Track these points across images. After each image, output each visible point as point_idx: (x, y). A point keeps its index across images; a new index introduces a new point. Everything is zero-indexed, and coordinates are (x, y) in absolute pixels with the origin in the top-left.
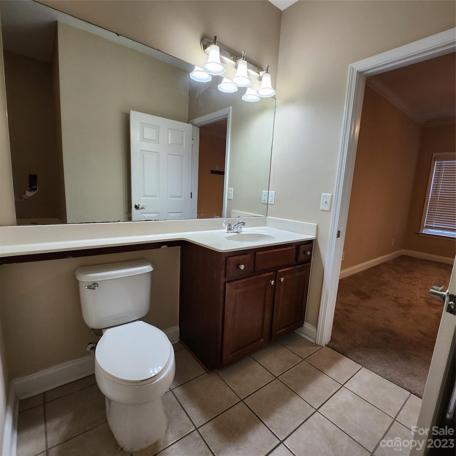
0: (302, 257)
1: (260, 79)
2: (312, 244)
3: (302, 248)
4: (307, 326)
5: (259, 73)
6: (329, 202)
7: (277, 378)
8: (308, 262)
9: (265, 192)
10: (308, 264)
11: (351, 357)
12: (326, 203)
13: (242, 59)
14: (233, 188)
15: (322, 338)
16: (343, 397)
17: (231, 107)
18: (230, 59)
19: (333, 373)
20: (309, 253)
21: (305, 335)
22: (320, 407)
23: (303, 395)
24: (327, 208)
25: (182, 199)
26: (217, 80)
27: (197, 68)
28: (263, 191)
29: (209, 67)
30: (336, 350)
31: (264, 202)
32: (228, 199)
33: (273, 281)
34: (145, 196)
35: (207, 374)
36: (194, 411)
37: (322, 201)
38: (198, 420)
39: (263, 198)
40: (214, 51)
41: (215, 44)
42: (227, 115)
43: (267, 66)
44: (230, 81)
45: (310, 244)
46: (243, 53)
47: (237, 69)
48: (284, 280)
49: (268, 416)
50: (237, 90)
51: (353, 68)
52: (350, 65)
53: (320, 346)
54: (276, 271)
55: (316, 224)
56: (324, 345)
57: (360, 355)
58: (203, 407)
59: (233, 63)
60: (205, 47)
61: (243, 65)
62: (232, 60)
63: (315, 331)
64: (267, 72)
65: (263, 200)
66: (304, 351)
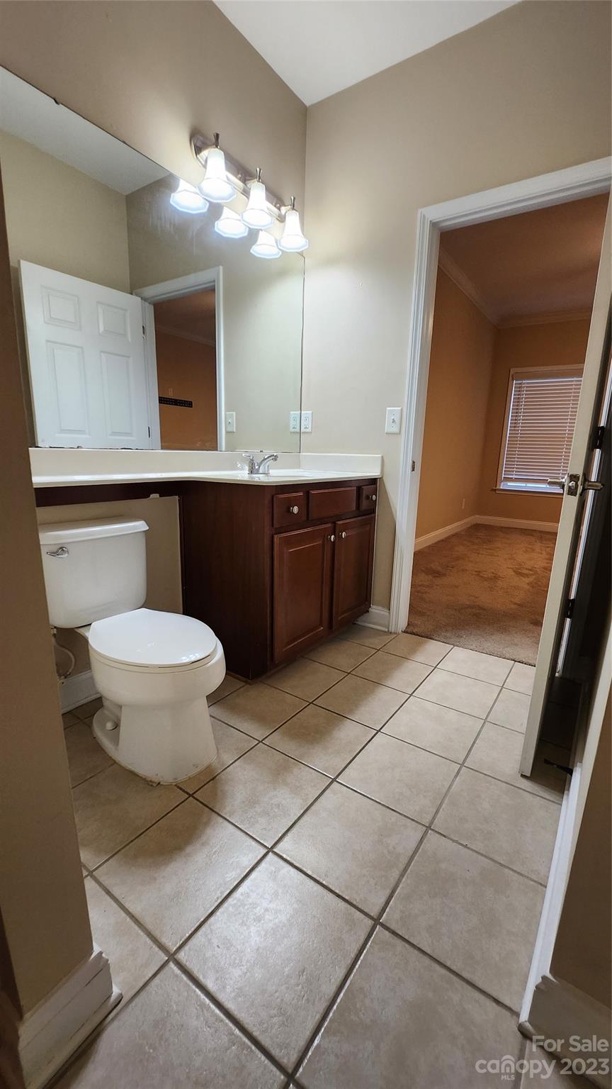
0: (365, 504)
1: (282, 219)
2: (376, 486)
3: (366, 490)
4: (375, 610)
5: (279, 209)
6: (397, 421)
7: (349, 673)
8: (371, 514)
9: (295, 414)
10: (373, 515)
11: (436, 638)
12: (394, 421)
13: (255, 180)
14: (234, 413)
15: (397, 624)
16: (438, 677)
17: (221, 268)
18: (236, 177)
19: (420, 657)
20: (373, 498)
21: (374, 624)
22: (413, 692)
23: (389, 683)
24: (395, 429)
25: (132, 438)
26: (215, 210)
27: (183, 185)
28: (292, 412)
29: (208, 187)
30: (417, 635)
31: (293, 430)
32: (227, 432)
33: (333, 537)
34: (63, 431)
35: (248, 686)
36: (248, 726)
37: (388, 419)
38: (259, 733)
39: (292, 423)
40: (215, 159)
41: (217, 147)
42: (214, 281)
43: (292, 198)
44: (239, 218)
45: (373, 481)
46: (258, 169)
47: (248, 198)
48: (346, 537)
49: (351, 711)
50: (246, 234)
51: (424, 216)
52: (420, 211)
53: (395, 633)
54: (334, 523)
55: (380, 455)
56: (400, 631)
57: (448, 634)
58: (261, 719)
59: (241, 184)
60: (198, 150)
61: (258, 191)
62: (240, 179)
63: (387, 614)
64: (293, 209)
65: (291, 426)
66: (376, 642)
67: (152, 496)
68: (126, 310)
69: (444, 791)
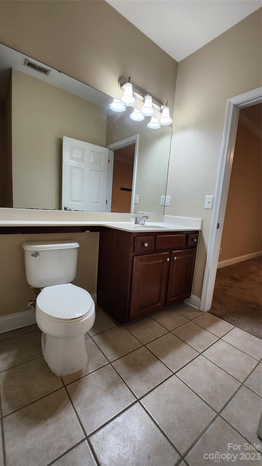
0: (190, 243)
1: (161, 111)
2: (198, 234)
3: (191, 236)
4: (194, 297)
5: (160, 107)
6: (211, 202)
7: (170, 331)
8: (194, 248)
9: (163, 197)
10: (195, 249)
11: (226, 320)
12: (209, 202)
13: (148, 95)
14: (138, 195)
15: (204, 306)
16: (220, 345)
17: (139, 134)
18: (140, 95)
19: (213, 330)
20: (195, 240)
21: (192, 304)
22: (203, 352)
23: (190, 343)
24: (210, 207)
25: (99, 204)
26: (129, 110)
27: (115, 100)
29: (124, 99)
30: (215, 315)
32: (135, 204)
33: (168, 259)
34: (72, 201)
35: (117, 327)
36: (107, 351)
37: (206, 201)
38: (111, 357)
39: (161, 201)
40: (128, 87)
41: (129, 82)
42: (135, 140)
43: (166, 101)
44: (139, 111)
45: (196, 233)
46: (149, 90)
47: (144, 103)
48: (177, 260)
49: (163, 356)
50: (144, 119)
51: (230, 102)
52: (228, 100)
53: (203, 312)
54: (171, 252)
55: (201, 219)
56: (206, 311)
57: (234, 319)
58: (115, 348)
59: (142, 98)
60: (122, 85)
61: (149, 99)
62: (141, 95)
63: (199, 300)
64: (166, 106)
65: (161, 203)
66: (191, 315)
67: (86, 231)
68: (102, 154)
69: (201, 431)
